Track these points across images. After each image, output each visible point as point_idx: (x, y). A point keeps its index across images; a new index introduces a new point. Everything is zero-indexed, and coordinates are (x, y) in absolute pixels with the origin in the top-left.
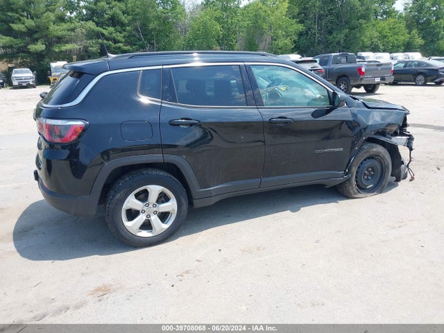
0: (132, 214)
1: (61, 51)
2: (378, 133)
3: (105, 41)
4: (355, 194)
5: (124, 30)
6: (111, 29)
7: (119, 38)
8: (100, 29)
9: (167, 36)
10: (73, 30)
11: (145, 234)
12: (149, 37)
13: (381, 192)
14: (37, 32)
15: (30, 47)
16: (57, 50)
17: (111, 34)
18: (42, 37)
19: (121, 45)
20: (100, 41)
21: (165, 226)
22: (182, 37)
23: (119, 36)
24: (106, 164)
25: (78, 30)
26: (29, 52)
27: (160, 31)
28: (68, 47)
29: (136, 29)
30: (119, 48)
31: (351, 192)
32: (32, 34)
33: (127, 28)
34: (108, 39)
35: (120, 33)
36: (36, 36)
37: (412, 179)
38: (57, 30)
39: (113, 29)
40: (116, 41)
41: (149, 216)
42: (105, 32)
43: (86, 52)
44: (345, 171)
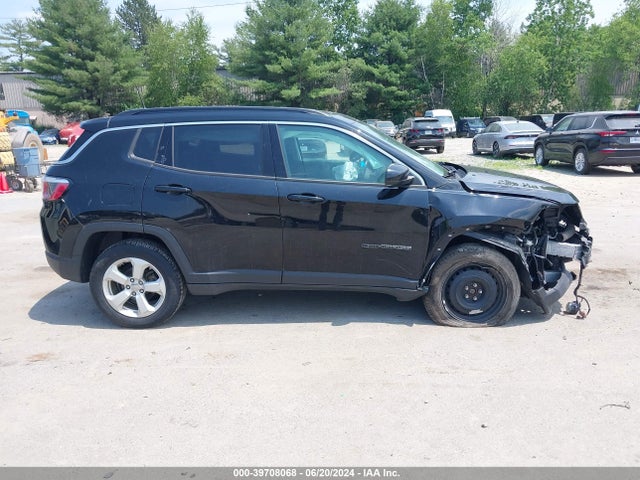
0: (117, 288)
1: (320, 98)
2: (483, 230)
3: (374, 84)
4: (445, 319)
5: (402, 69)
6: (384, 67)
7: (393, 79)
8: (370, 68)
9: (463, 75)
10: (335, 70)
11: (129, 313)
12: (436, 77)
13: (498, 325)
14: (294, 74)
15: (283, 92)
16: (314, 97)
17: (383, 74)
18: (299, 81)
19: (394, 88)
20: (368, 83)
21: (152, 309)
22: (484, 77)
23: (394, 77)
24: (84, 227)
25: (343, 71)
26: (283, 99)
27: (454, 69)
28: (328, 92)
29: (419, 67)
30: (393, 92)
31: (437, 314)
32: (288, 76)
33: (407, 66)
34: (378, 81)
35: (396, 72)
36: (292, 79)
37: (583, 316)
38: (316, 71)
39: (387, 66)
40: (387, 83)
41: (134, 293)
42: (376, 71)
43: (350, 98)
44: (421, 280)
